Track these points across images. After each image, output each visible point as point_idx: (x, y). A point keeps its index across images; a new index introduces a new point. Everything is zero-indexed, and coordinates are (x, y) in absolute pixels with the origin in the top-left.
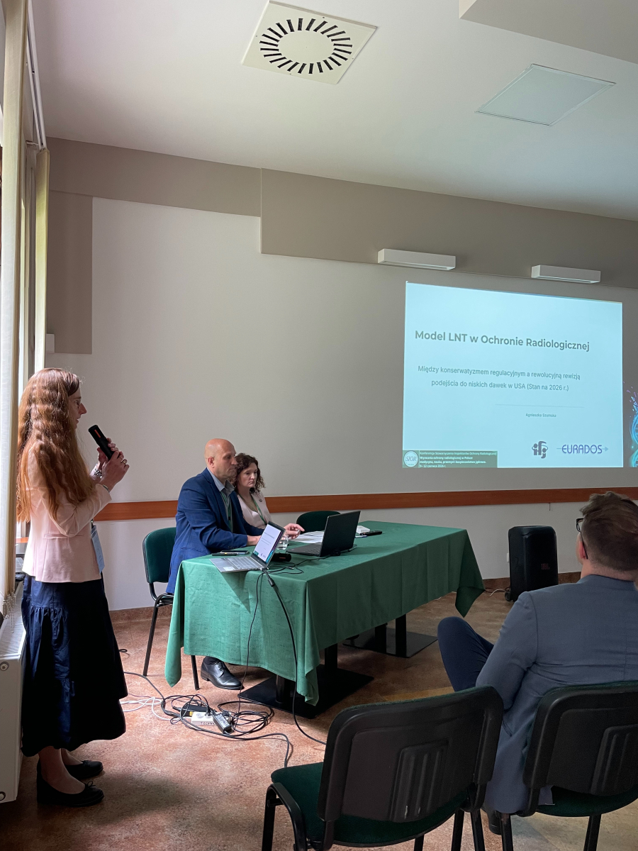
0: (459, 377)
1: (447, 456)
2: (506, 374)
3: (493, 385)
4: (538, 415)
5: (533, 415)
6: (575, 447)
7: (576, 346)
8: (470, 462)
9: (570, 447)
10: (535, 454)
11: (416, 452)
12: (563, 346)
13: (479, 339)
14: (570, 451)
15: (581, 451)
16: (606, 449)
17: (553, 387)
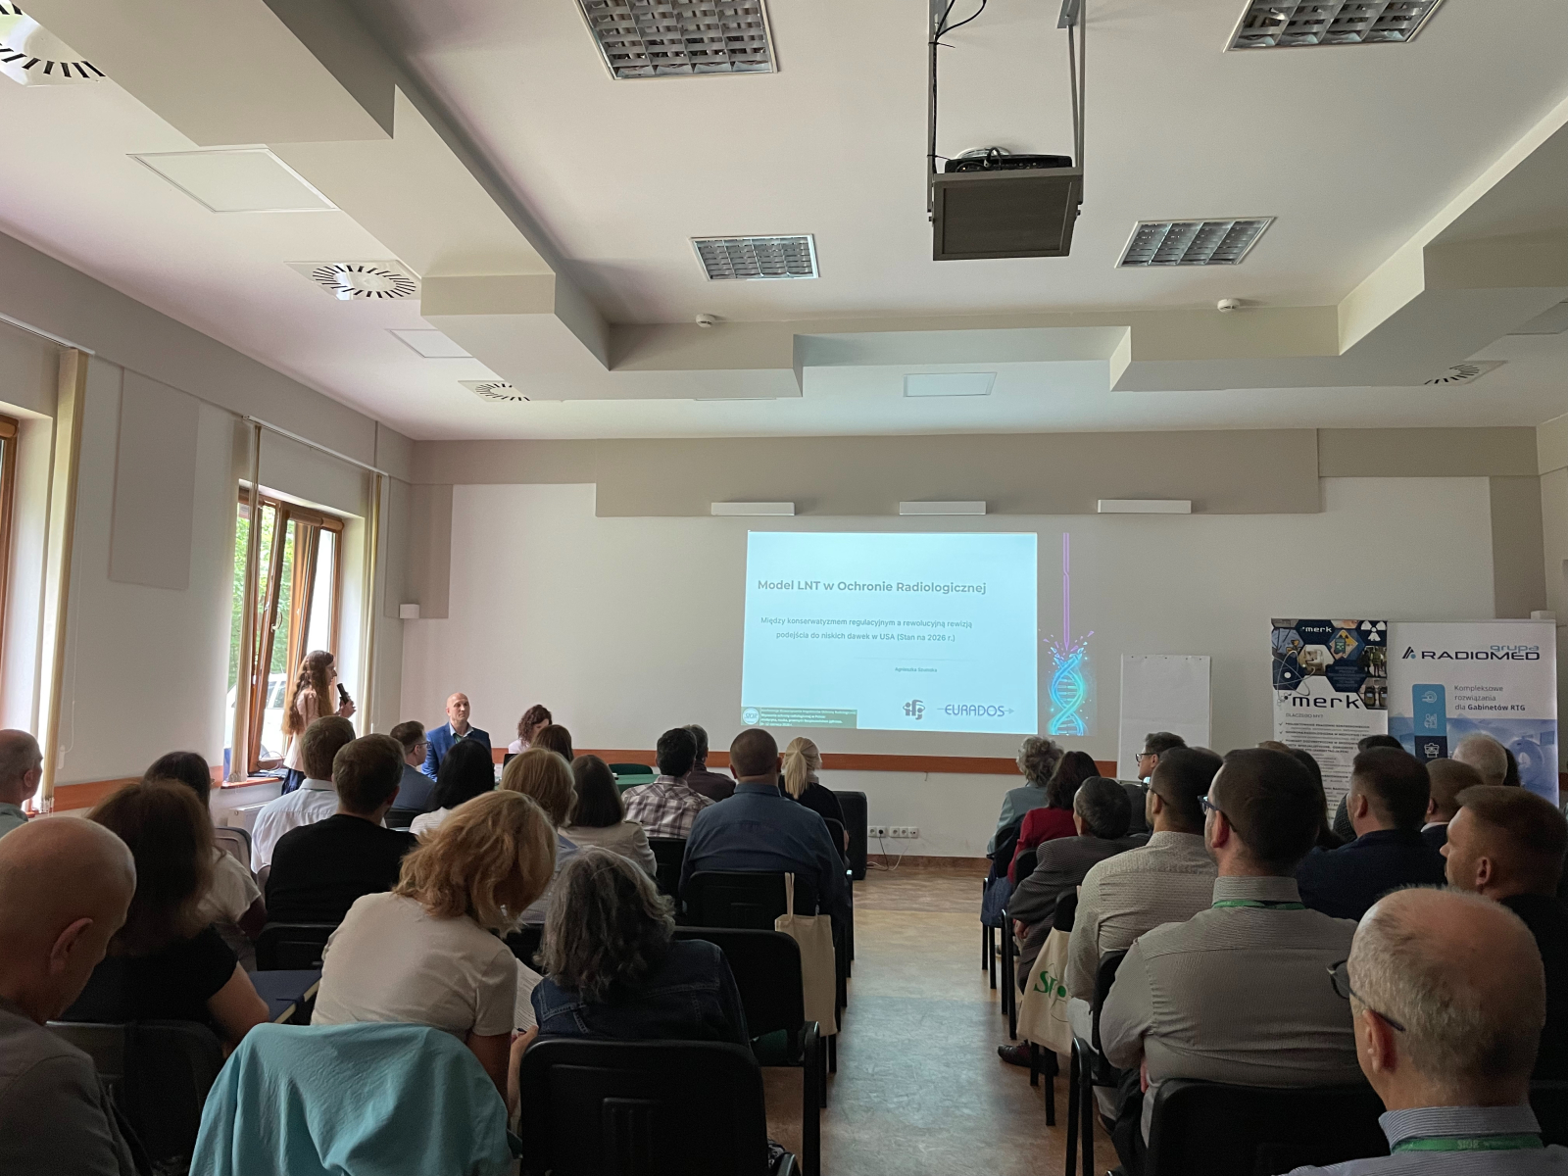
0: (809, 629)
1: (794, 714)
2: (869, 623)
3: (851, 636)
4: (912, 670)
5: (905, 670)
6: (964, 708)
7: (966, 589)
8: (822, 721)
9: (956, 707)
10: (908, 714)
11: (757, 709)
12: (947, 590)
13: (835, 587)
14: (956, 712)
15: (973, 713)
16: (1011, 711)
17: (932, 637)
